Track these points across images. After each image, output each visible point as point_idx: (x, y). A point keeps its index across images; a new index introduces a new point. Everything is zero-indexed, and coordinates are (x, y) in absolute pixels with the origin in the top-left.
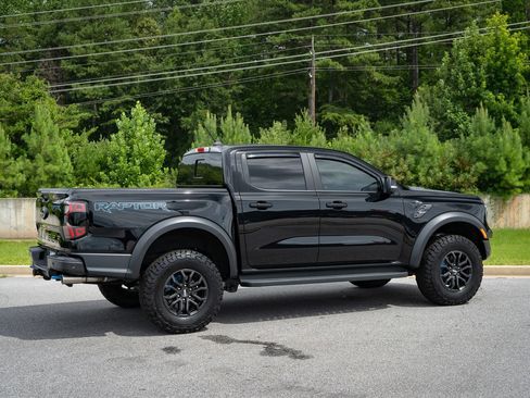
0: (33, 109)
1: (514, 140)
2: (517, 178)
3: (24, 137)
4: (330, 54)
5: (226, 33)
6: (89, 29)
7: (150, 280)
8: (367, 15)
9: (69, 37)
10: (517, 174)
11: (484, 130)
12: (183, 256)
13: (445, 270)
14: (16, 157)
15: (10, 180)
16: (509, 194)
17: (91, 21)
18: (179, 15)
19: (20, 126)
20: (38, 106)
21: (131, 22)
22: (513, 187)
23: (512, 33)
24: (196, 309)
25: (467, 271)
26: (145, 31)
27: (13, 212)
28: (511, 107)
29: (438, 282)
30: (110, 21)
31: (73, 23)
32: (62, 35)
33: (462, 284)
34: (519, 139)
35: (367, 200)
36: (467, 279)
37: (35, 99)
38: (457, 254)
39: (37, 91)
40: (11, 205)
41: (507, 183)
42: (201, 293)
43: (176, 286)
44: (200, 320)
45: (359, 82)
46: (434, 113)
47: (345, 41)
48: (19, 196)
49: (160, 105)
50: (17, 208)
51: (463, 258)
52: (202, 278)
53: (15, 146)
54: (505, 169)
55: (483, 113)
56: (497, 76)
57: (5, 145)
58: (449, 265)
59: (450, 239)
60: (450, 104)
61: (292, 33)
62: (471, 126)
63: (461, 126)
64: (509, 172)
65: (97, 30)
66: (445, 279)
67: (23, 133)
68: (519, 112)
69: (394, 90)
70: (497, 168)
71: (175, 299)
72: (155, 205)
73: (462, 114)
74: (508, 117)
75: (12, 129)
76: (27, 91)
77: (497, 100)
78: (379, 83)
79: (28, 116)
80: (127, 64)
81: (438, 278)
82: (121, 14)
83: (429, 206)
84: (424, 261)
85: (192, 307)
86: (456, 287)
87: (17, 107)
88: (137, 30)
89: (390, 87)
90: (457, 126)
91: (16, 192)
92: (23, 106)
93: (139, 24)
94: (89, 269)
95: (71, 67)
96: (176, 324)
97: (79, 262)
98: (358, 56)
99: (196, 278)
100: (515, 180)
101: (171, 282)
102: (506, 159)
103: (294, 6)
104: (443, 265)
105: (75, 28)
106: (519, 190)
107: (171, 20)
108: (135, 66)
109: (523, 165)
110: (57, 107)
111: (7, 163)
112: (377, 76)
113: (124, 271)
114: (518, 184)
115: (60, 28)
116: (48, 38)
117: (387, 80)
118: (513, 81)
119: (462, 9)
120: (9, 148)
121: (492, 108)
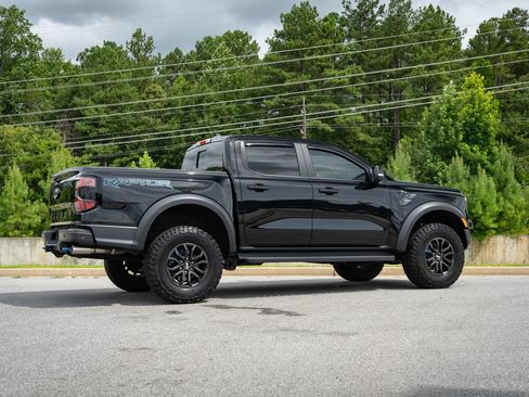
0: (49, 158)
1: (488, 186)
2: (491, 220)
3: (41, 183)
4: (319, 116)
5: (225, 97)
6: (101, 94)
7: (154, 252)
8: (353, 80)
9: (83, 101)
10: (492, 216)
11: (460, 177)
12: (186, 230)
13: (429, 255)
14: (33, 201)
15: (26, 221)
16: (485, 234)
17: (104, 87)
18: (183, 82)
19: (37, 173)
20: (54, 155)
21: (140, 88)
22: (488, 229)
23: (486, 92)
24: (197, 281)
25: (450, 257)
26: (151, 96)
27: (28, 250)
28: (485, 157)
29: (423, 266)
30: (120, 86)
31: (86, 88)
32: (76, 99)
33: (445, 269)
34: (493, 185)
35: (356, 188)
36: (450, 264)
37: (51, 149)
38: (440, 241)
39: (53, 142)
40: (27, 244)
41: (482, 224)
42: (202, 267)
43: (179, 258)
44: (201, 291)
45: (346, 142)
46: (414, 162)
47: (333, 105)
48: (34, 236)
49: (165, 161)
50: (32, 246)
51: (446, 245)
52: (203, 252)
53: (32, 192)
54: (481, 212)
55: (458, 162)
56: (471, 130)
57: (23, 189)
58: (433, 251)
59: (433, 227)
60: (429, 154)
61: (285, 97)
62: (448, 174)
63: (440, 174)
64: (484, 215)
65: (108, 94)
66: (429, 263)
67: (39, 180)
68: (492, 162)
69: (378, 149)
70: (473, 211)
71: (177, 270)
72: (160, 183)
73: (440, 163)
74: (483, 166)
75: (29, 176)
76: (44, 142)
77: (472, 150)
78: (364, 142)
79: (44, 165)
80: (136, 125)
81: (422, 262)
82: (130, 80)
83: (413, 195)
84: (409, 246)
85: (194, 280)
86: (439, 272)
87: (34, 157)
88: (144, 95)
89: (374, 146)
90: (436, 174)
91: (32, 232)
92: (40, 156)
93: (147, 90)
94: (98, 240)
95: (84, 128)
96: (178, 294)
97: (88, 233)
98: (345, 117)
99: (197, 252)
100: (490, 223)
101: (174, 255)
102: (482, 203)
103: (286, 74)
104: (427, 251)
105: (89, 92)
106: (494, 232)
107: (176, 86)
108: (143, 127)
109: (497, 209)
110: (70, 158)
111: (24, 205)
112: (362, 137)
113: (131, 242)
114: (493, 226)
115: (75, 92)
116: (63, 102)
117: (371, 140)
118: (486, 134)
119: (438, 77)
120: (26, 192)
121: (468, 158)
